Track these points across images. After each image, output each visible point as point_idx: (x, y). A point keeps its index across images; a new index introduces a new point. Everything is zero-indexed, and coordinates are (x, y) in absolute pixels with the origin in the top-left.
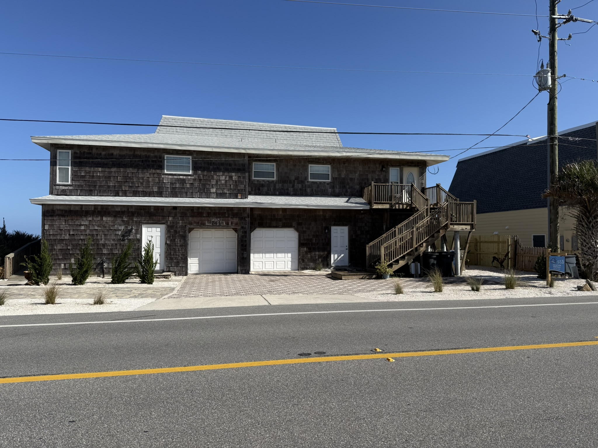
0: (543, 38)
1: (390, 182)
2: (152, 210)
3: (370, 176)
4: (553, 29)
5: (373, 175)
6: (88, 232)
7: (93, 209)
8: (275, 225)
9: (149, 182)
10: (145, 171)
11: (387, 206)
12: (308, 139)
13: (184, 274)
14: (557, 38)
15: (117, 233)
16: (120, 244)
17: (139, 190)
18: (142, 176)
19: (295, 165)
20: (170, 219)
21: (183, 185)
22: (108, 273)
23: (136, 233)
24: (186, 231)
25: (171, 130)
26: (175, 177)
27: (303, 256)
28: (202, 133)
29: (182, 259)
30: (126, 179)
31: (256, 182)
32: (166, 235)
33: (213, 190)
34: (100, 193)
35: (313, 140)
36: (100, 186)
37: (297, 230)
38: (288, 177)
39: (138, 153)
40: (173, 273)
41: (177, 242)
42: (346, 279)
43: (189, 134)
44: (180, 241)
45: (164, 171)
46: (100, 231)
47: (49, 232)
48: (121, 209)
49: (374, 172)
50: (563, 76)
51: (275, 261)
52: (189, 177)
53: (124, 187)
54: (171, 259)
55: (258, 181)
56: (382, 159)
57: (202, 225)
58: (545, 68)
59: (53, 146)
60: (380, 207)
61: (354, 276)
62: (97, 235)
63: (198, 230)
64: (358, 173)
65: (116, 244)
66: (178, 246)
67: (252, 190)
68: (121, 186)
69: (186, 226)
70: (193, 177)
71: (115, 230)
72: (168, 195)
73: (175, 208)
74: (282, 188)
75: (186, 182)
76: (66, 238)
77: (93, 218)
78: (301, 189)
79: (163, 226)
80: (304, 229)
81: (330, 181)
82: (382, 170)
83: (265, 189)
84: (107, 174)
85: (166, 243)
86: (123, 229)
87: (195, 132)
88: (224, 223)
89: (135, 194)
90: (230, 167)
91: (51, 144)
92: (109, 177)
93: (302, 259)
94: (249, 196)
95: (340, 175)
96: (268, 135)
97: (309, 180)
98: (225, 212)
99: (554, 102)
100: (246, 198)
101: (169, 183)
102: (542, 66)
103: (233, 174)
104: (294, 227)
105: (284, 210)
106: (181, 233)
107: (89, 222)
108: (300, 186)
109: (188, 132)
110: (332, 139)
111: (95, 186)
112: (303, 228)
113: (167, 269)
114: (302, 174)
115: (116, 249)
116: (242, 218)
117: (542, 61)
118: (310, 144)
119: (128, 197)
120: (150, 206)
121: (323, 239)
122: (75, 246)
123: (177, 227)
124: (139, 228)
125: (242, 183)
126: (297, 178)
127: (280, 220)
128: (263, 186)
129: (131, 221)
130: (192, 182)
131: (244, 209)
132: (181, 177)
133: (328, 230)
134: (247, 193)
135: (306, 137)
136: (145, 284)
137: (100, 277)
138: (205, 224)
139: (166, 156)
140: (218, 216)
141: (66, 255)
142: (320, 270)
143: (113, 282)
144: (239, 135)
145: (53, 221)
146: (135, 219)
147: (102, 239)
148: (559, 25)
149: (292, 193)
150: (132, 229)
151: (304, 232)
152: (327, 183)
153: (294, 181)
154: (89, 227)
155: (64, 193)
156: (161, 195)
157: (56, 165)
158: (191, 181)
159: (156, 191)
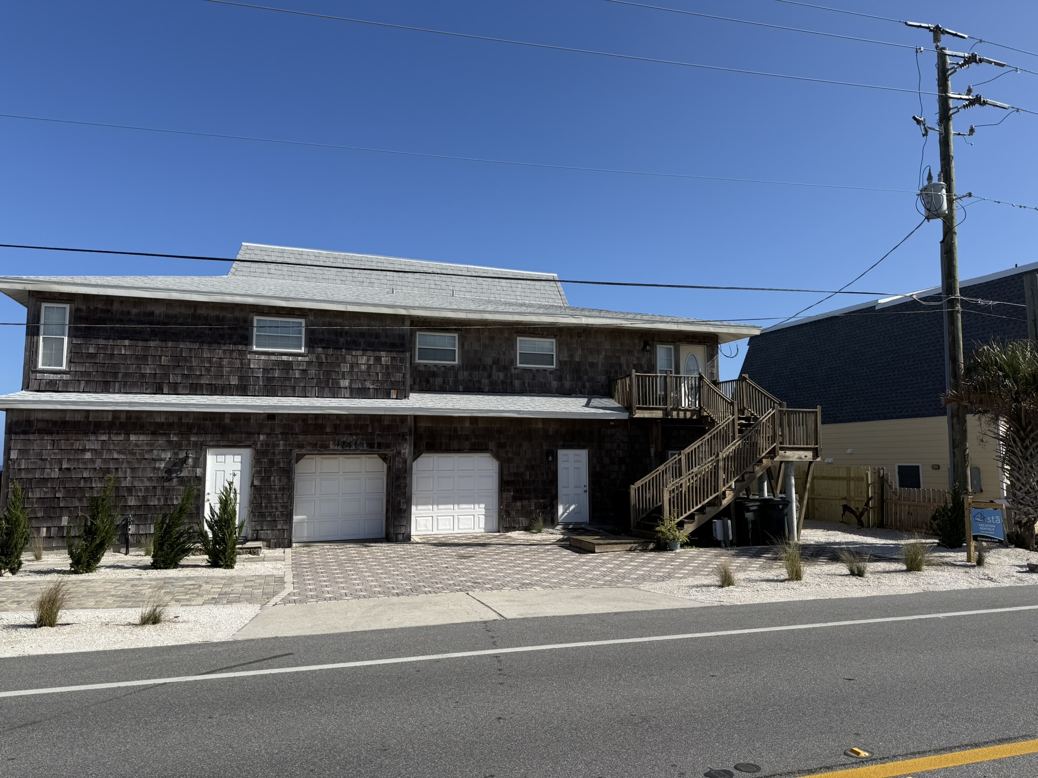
0: (930, 131)
1: (658, 371)
2: (227, 421)
3: (623, 360)
4: (945, 117)
5: (629, 357)
6: (98, 464)
7: (110, 419)
8: (456, 447)
9: (222, 367)
10: (215, 346)
11: (659, 414)
12: (509, 292)
13: (286, 543)
14: (952, 132)
15: (157, 466)
16: (163, 487)
17: (202, 382)
18: (209, 356)
19: (492, 339)
20: (262, 437)
21: (288, 373)
22: (138, 545)
23: (195, 466)
24: (291, 461)
25: (258, 270)
26: (273, 358)
27: (508, 505)
28: (317, 276)
29: (282, 515)
30: (178, 361)
31: (422, 369)
32: (252, 468)
33: (345, 383)
34: (124, 387)
35: (518, 293)
36: (126, 375)
37: (497, 456)
38: (480, 360)
39: (202, 312)
40: (265, 543)
41: (274, 481)
42: (603, 551)
43: (293, 278)
44: (280, 480)
45: (252, 348)
46: (123, 462)
47: (19, 464)
48: (166, 419)
49: (630, 352)
50: (966, 196)
51: (455, 515)
52: (300, 358)
53: (173, 377)
54: (262, 515)
55: (426, 366)
56: (644, 330)
57: (322, 449)
58: (935, 180)
59: (33, 295)
60: (647, 414)
61: (616, 546)
62: (117, 469)
63: (312, 459)
64: (604, 354)
65: (155, 487)
66: (275, 490)
67: (415, 383)
68: (167, 375)
69: (291, 450)
70: (307, 359)
71: (153, 459)
72: (258, 392)
73: (271, 417)
74: (469, 380)
75: (294, 368)
76: (52, 477)
77: (110, 437)
78: (503, 382)
79: (248, 452)
80: (510, 455)
81: (554, 367)
82: (644, 349)
83: (439, 381)
84: (139, 351)
85: (252, 485)
86: (170, 458)
87: (304, 275)
88: (365, 445)
89: (195, 389)
90: (377, 340)
91: (29, 291)
92: (145, 357)
93: (506, 510)
94: (411, 395)
95: (572, 356)
96: (438, 283)
97: (519, 365)
98: (367, 425)
99: (952, 239)
100: (406, 397)
101: (260, 368)
102: (930, 177)
103: (383, 354)
104: (492, 450)
105: (474, 420)
106: (281, 466)
107: (102, 445)
108: (502, 375)
109: (290, 273)
110: (549, 292)
111: (115, 374)
112: (507, 452)
113: (253, 535)
114: (504, 354)
115: (155, 496)
116: (399, 435)
117: (930, 169)
118: (513, 301)
119: (180, 396)
120: (224, 413)
121: (543, 474)
122: (71, 493)
123: (274, 453)
124: (201, 455)
125: (399, 369)
126: (496, 362)
127: (467, 438)
128: (434, 374)
129: (185, 443)
130: (305, 368)
131: (403, 418)
132: (285, 358)
133: (553, 457)
134: (408, 388)
135: (505, 289)
136: (221, 569)
137: (119, 552)
138: (329, 447)
139: (256, 318)
140: (354, 432)
141: (52, 510)
142: (540, 531)
143: (154, 566)
144: (385, 282)
145: (28, 442)
146: (193, 439)
147: (126, 478)
148: (955, 110)
149: (487, 388)
150: (187, 457)
151: (510, 460)
152: (550, 370)
153: (491, 367)
154: (101, 453)
155: (52, 387)
156: (245, 392)
157: (38, 335)
158: (303, 366)
159: (235, 385)
